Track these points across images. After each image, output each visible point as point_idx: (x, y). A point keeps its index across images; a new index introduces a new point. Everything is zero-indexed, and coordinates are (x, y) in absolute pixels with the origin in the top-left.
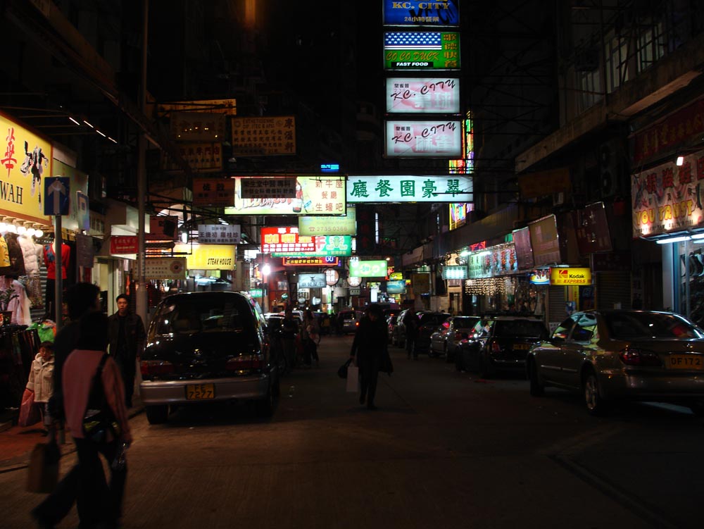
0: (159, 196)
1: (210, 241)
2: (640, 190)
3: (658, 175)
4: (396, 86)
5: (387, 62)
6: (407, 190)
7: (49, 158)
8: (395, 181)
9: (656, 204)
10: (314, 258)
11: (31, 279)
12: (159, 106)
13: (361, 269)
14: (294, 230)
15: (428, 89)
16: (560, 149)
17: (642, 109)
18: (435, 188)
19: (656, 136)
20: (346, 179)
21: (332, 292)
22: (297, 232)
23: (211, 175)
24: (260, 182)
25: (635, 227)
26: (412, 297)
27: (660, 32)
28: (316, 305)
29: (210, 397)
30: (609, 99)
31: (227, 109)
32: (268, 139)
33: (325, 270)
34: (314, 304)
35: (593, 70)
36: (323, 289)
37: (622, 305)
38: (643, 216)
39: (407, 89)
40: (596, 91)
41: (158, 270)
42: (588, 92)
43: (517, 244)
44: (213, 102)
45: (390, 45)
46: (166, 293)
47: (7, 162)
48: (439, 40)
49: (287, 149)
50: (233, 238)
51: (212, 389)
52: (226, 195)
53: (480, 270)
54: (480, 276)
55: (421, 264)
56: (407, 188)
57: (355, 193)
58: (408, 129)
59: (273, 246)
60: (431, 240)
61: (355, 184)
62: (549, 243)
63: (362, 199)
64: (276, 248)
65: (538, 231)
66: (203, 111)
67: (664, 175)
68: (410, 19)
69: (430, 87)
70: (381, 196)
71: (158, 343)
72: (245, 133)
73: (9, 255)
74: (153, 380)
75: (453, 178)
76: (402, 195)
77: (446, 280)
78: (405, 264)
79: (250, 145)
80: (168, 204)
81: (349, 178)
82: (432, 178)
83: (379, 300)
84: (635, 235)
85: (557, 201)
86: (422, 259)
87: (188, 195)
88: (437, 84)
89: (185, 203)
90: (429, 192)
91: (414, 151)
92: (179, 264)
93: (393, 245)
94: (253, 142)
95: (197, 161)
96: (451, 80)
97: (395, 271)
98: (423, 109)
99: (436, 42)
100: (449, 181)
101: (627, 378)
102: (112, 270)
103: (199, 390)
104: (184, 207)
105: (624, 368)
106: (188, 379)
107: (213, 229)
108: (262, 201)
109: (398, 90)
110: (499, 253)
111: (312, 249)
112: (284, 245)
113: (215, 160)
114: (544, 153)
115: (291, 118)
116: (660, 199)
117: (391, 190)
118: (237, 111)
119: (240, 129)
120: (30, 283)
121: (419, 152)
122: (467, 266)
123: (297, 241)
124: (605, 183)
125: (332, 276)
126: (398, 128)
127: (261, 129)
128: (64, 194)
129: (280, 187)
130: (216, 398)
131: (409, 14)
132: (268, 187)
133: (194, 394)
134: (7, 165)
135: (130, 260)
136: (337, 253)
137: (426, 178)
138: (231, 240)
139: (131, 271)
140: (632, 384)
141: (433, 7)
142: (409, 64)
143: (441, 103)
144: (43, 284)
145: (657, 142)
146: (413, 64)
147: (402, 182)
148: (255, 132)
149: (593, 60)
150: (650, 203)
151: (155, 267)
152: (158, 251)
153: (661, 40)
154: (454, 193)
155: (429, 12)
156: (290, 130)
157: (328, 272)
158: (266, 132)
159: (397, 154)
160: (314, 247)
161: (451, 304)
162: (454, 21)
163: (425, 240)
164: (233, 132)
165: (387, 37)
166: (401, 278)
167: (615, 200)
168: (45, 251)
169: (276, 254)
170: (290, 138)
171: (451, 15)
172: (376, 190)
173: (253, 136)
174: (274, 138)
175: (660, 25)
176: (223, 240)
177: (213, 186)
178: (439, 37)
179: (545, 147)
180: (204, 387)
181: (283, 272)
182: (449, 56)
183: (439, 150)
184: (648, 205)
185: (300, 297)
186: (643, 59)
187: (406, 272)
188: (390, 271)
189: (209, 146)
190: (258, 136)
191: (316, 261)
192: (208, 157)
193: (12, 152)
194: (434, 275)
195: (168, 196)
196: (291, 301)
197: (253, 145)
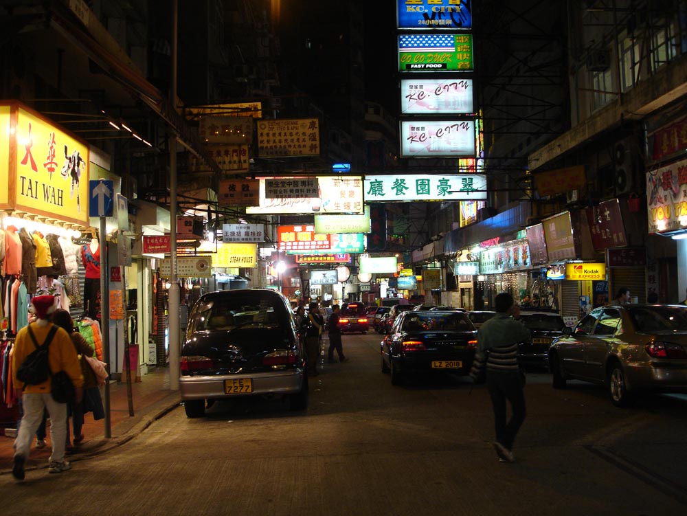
0: (185, 197)
1: (234, 239)
2: (655, 187)
3: (673, 172)
4: (411, 87)
5: (402, 64)
6: (422, 189)
7: (86, 161)
8: (411, 180)
9: (672, 200)
10: (326, 255)
11: (70, 278)
12: (187, 109)
13: (371, 266)
14: (309, 228)
15: (442, 89)
16: (574, 147)
17: (656, 108)
18: (450, 186)
19: (676, 134)
20: (363, 179)
21: (344, 288)
22: (313, 230)
23: (237, 176)
24: (283, 182)
25: (650, 222)
26: (423, 293)
27: (672, 34)
28: (328, 301)
29: (248, 391)
30: (623, 98)
31: (253, 112)
32: (292, 140)
33: (336, 267)
34: (326, 299)
35: (605, 70)
36: (334, 285)
37: (639, 300)
38: (658, 213)
39: (421, 90)
40: (608, 90)
41: (184, 269)
42: (599, 91)
43: (530, 240)
44: (239, 105)
45: (404, 47)
46: (190, 290)
47: (49, 166)
48: (452, 42)
49: (311, 150)
50: (257, 237)
51: (250, 384)
52: (251, 195)
53: (492, 266)
54: (492, 272)
55: (431, 260)
56: (423, 187)
57: (371, 192)
58: (423, 129)
59: (290, 244)
60: (441, 237)
61: (371, 183)
62: (563, 239)
63: (378, 198)
64: (292, 246)
65: (552, 227)
66: (229, 114)
67: (680, 172)
68: (424, 22)
69: (444, 88)
70: (397, 194)
71: (195, 339)
72: (271, 135)
73: (52, 256)
74: (192, 375)
75: (467, 177)
76: (418, 194)
77: (457, 276)
78: (415, 260)
79: (276, 146)
80: (194, 205)
81: (367, 177)
82: (447, 177)
83: (388, 296)
84: (651, 230)
85: (571, 197)
86: (433, 255)
87: (212, 195)
88: (450, 85)
89: (210, 203)
90: (444, 191)
91: (430, 151)
92: (204, 263)
93: (401, 242)
94: (278, 144)
95: (224, 163)
96: (465, 81)
97: (406, 267)
98: (437, 109)
99: (449, 44)
100: (463, 179)
101: (654, 370)
102: (141, 268)
103: (237, 385)
104: (209, 207)
105: (651, 361)
106: (227, 374)
107: (237, 228)
108: (282, 201)
109: (413, 91)
110: (511, 249)
111: (327, 247)
112: (300, 243)
113: (242, 161)
114: (557, 152)
115: (315, 120)
116: (676, 195)
117: (407, 188)
118: (263, 114)
119: (265, 132)
120: (69, 283)
121: (433, 151)
122: (479, 262)
123: (313, 239)
124: (620, 180)
125: (343, 273)
126: (413, 129)
127: (286, 131)
128: (108, 196)
129: (303, 187)
130: (254, 392)
131: (423, 17)
132: (292, 187)
133: (233, 389)
134: (48, 168)
135: (157, 259)
136: (350, 250)
137: (441, 177)
138: (255, 239)
139: (158, 269)
140: (659, 377)
141: (446, 10)
142: (423, 66)
143: (454, 104)
144: (81, 283)
145: (677, 141)
146: (427, 66)
147: (417, 181)
148: (280, 134)
149: (604, 60)
150: (666, 200)
151: (181, 266)
152: (183, 250)
153: (674, 41)
154: (468, 192)
155: (442, 15)
156: (313, 132)
157: (339, 269)
158: (291, 134)
159: (412, 154)
160: (330, 245)
161: (462, 300)
162: (466, 23)
163: (436, 237)
164: (259, 135)
165: (401, 40)
166: (411, 274)
167: (630, 197)
168: (83, 251)
169: (291, 252)
170: (314, 139)
171: (464, 18)
172: (392, 188)
173: (278, 138)
174: (298, 140)
175: (672, 26)
176: (247, 239)
177: (239, 187)
178: (452, 39)
179: (559, 146)
180: (241, 382)
181: (296, 269)
182: (463, 57)
183: (453, 149)
184: (664, 201)
185: (312, 293)
186: (656, 60)
187: (417, 268)
188: (399, 267)
189: (236, 148)
190: (283, 138)
191: (329, 258)
192: (236, 158)
193: (54, 156)
194: (444, 271)
195: (195, 197)
196: (304, 296)
197: (278, 147)
